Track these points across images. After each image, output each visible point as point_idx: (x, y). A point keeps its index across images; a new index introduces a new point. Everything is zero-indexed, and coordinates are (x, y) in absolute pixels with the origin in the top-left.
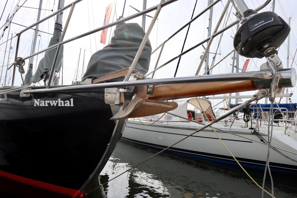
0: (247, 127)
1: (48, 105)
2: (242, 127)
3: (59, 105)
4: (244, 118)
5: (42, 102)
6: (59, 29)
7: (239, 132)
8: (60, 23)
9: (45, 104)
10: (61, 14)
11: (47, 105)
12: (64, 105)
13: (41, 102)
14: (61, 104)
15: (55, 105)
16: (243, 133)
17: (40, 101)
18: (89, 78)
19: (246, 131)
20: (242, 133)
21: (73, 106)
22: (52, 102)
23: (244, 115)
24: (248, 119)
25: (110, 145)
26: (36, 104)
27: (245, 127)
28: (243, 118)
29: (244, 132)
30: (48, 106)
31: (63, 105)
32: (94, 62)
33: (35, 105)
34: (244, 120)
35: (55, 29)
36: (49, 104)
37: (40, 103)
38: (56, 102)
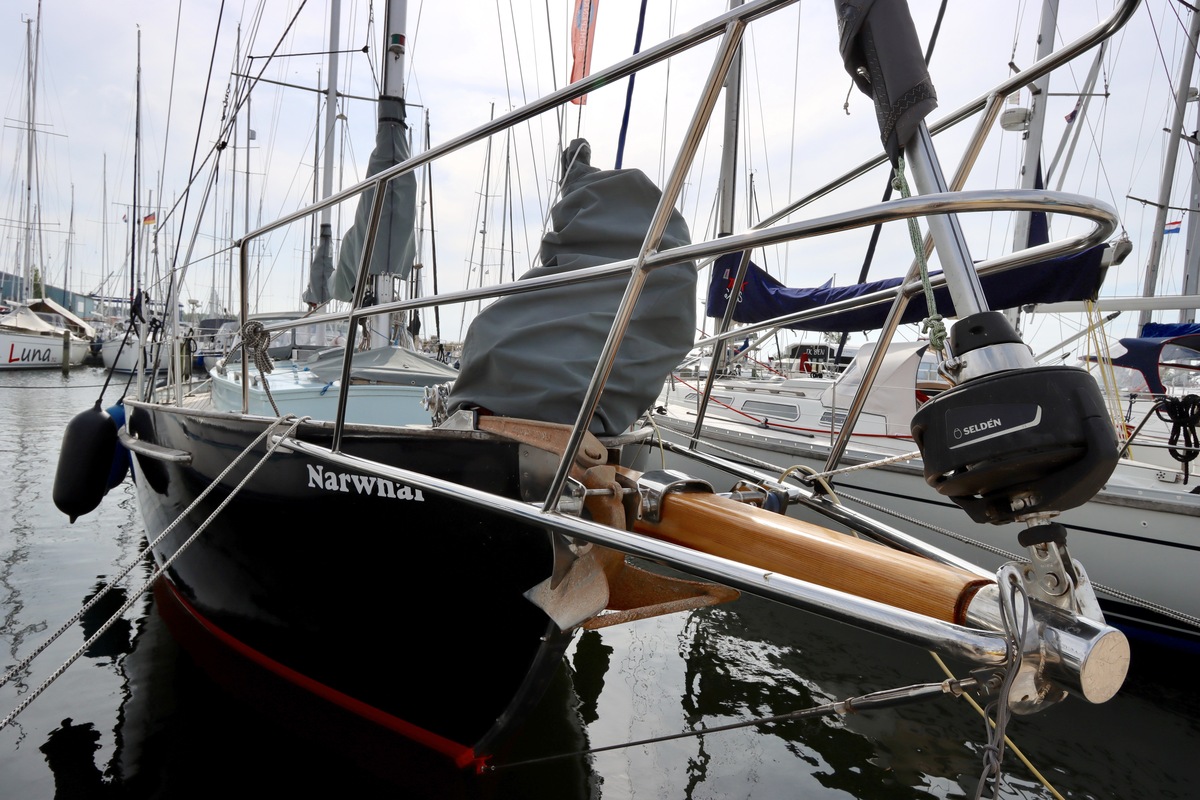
0: (1186, 482)
1: (347, 487)
2: (1161, 477)
3: (381, 493)
4: (1173, 441)
5: (329, 478)
6: (395, 120)
7: (1142, 501)
8: (395, 95)
9: (339, 484)
10: (396, 58)
11: (344, 489)
12: (396, 493)
13: (327, 475)
14: (386, 491)
15: (369, 492)
16: (1164, 508)
17: (324, 472)
18: (467, 407)
19: (1178, 501)
20: (1159, 508)
21: (423, 500)
22: (360, 481)
23: (1176, 431)
24: (1193, 447)
25: (548, 640)
26: (314, 482)
27: (1177, 481)
28: (1167, 445)
29: (1169, 505)
30: (347, 490)
31: (391, 494)
32: (478, 354)
33: (311, 485)
34: (1173, 453)
35: (381, 120)
36: (350, 485)
37: (324, 480)
38: (369, 482)
